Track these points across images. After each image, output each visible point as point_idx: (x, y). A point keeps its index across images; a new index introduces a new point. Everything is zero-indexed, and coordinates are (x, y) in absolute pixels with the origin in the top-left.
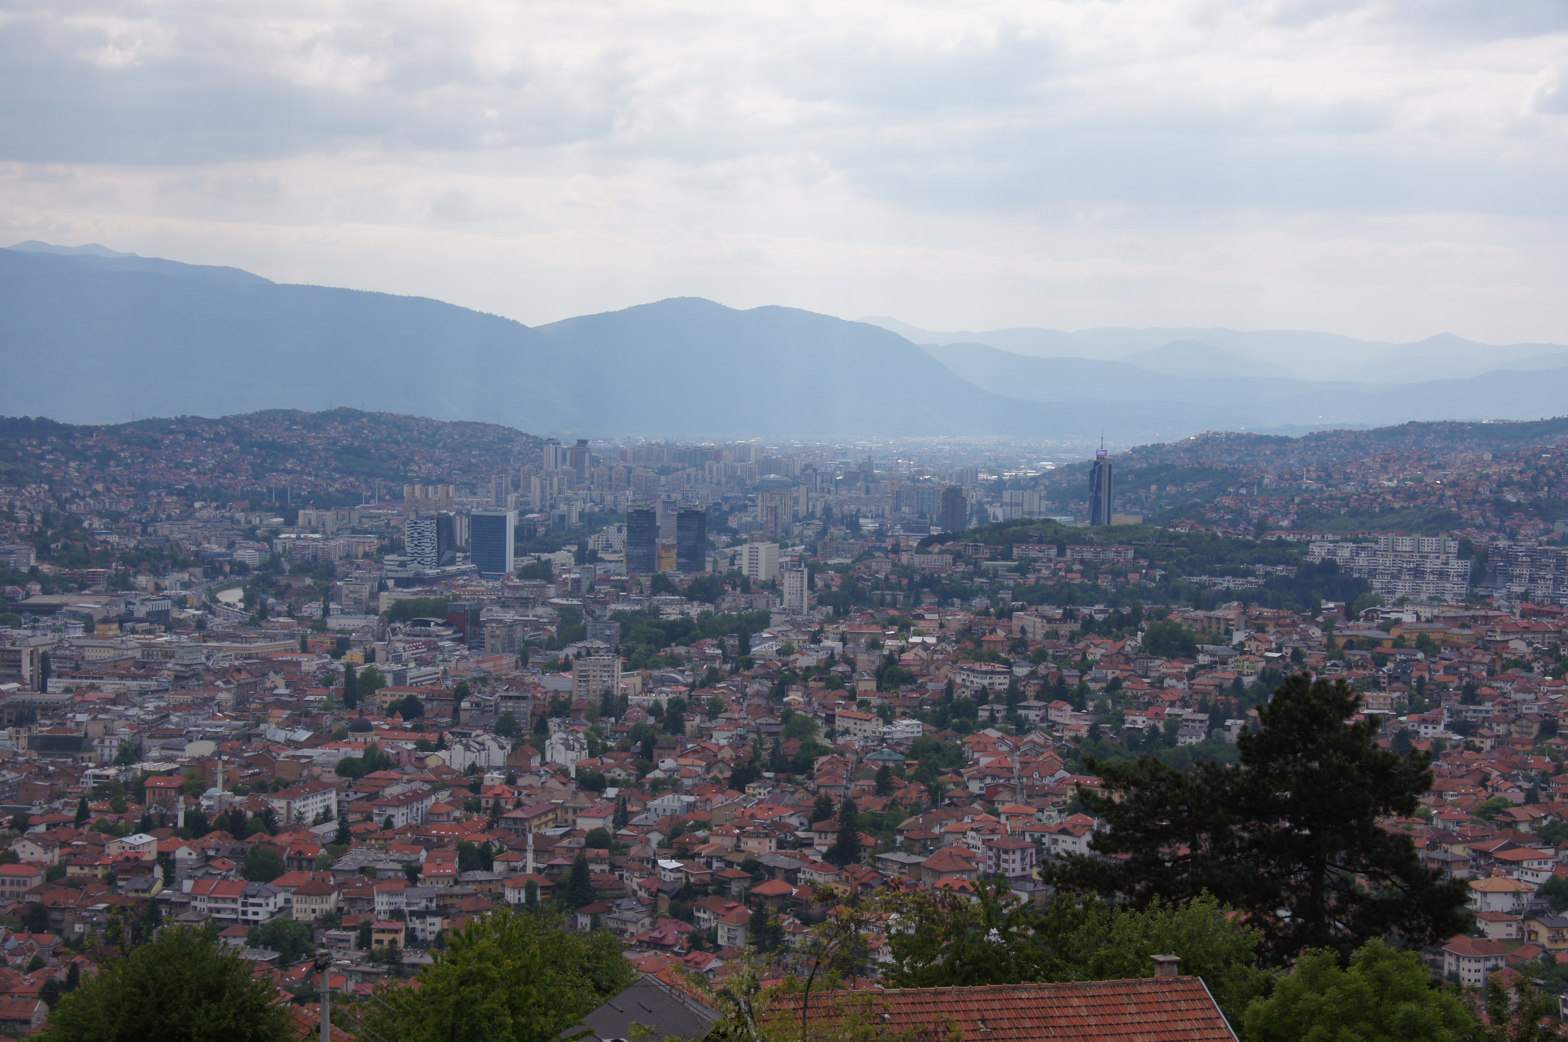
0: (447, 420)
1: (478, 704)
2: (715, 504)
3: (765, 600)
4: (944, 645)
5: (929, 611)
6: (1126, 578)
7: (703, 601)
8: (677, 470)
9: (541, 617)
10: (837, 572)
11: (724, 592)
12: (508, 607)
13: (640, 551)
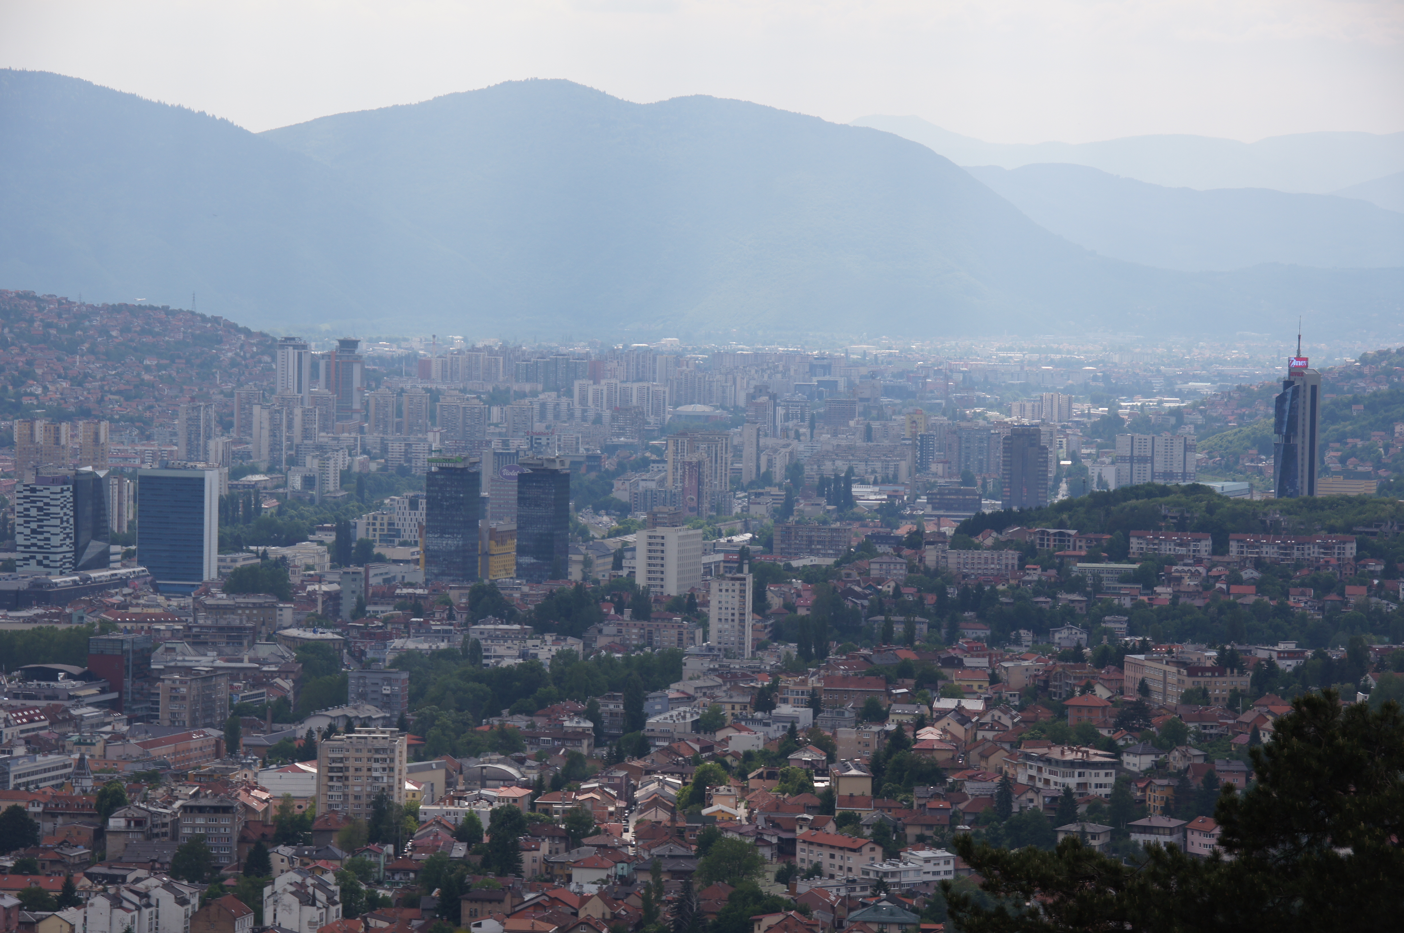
0: (98, 302)
1: (139, 823)
2: (589, 458)
3: (674, 632)
4: (997, 713)
5: (970, 651)
6: (1342, 594)
7: (563, 633)
8: (523, 395)
9: (264, 662)
10: (807, 580)
11: (603, 617)
12: (205, 643)
13: (450, 543)
